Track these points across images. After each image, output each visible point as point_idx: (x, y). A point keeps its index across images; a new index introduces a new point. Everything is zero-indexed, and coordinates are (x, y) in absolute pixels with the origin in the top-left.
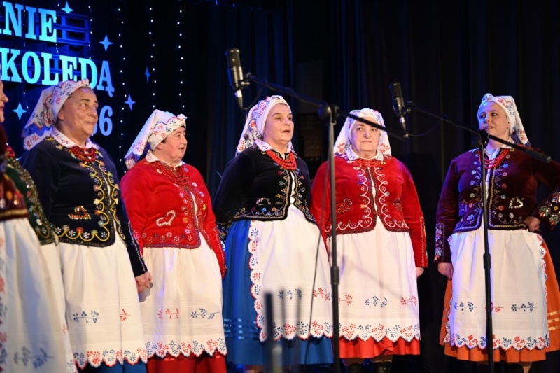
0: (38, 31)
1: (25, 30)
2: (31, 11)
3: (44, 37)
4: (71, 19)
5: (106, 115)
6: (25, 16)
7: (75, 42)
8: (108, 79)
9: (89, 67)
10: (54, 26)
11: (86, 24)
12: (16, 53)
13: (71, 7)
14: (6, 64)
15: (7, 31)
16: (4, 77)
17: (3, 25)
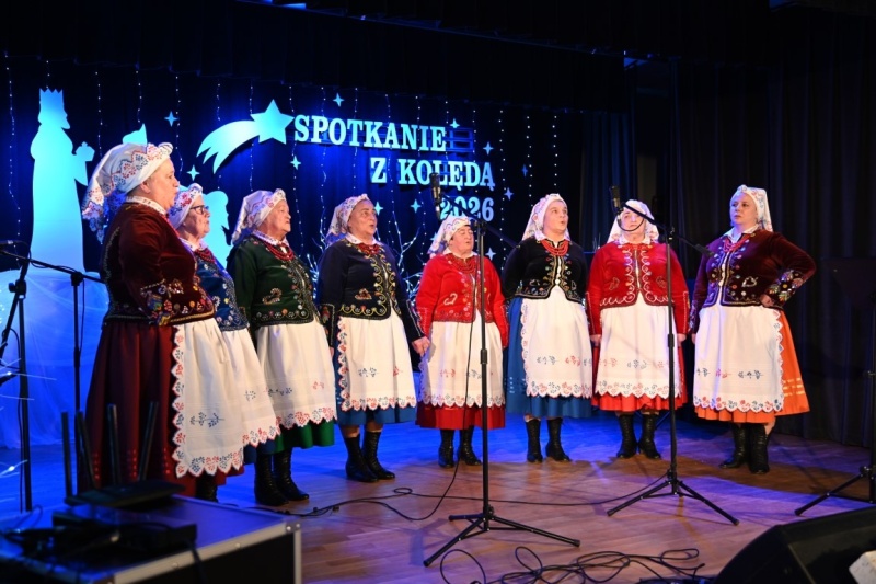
0: (430, 143)
1: (419, 144)
2: (424, 129)
3: (435, 148)
4: (457, 133)
5: (488, 205)
6: (419, 133)
7: (461, 150)
8: (490, 177)
9: (473, 169)
10: (443, 139)
11: (471, 134)
12: (412, 162)
13: (457, 122)
14: (405, 171)
15: (405, 147)
16: (402, 181)
17: (400, 142)
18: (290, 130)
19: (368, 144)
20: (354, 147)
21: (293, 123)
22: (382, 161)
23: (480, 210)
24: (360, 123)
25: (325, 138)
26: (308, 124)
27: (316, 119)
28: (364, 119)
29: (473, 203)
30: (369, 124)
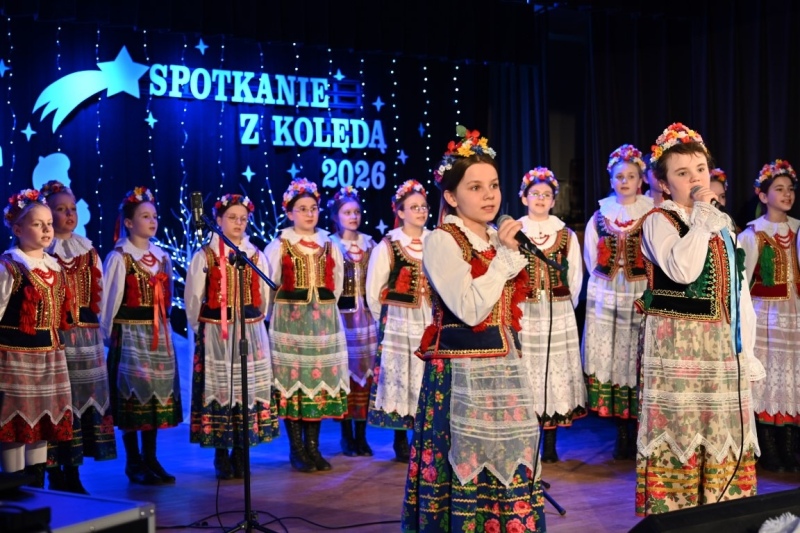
0: (310, 98)
1: (297, 98)
2: (303, 81)
3: (316, 104)
4: (342, 85)
5: (379, 170)
6: (297, 86)
7: (347, 106)
8: (381, 137)
9: (361, 129)
10: (325, 93)
11: (358, 87)
12: (289, 120)
13: (343, 73)
14: (280, 131)
15: (280, 101)
16: (278, 142)
17: (275, 96)
18: (145, 82)
19: (237, 98)
20: (220, 102)
21: (147, 74)
22: (254, 118)
23: (369, 176)
24: (228, 73)
25: (186, 92)
26: (165, 75)
27: (176, 69)
28: (232, 68)
29: (361, 167)
30: (238, 75)
